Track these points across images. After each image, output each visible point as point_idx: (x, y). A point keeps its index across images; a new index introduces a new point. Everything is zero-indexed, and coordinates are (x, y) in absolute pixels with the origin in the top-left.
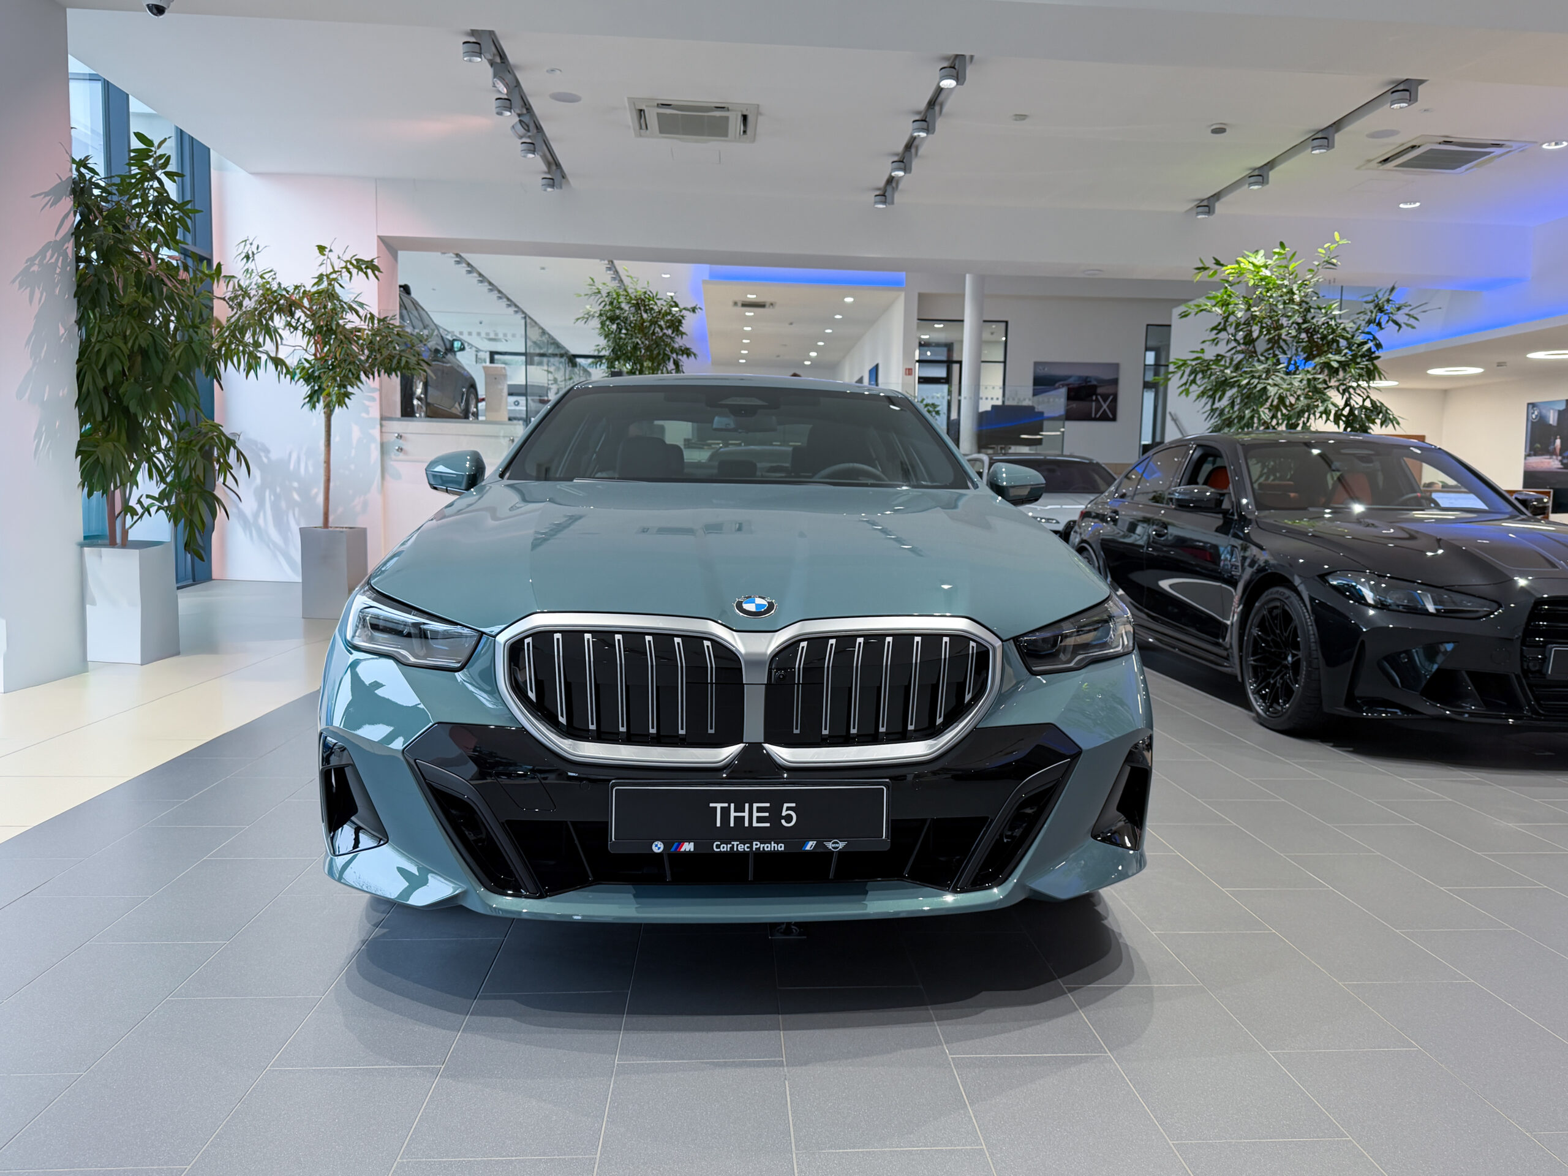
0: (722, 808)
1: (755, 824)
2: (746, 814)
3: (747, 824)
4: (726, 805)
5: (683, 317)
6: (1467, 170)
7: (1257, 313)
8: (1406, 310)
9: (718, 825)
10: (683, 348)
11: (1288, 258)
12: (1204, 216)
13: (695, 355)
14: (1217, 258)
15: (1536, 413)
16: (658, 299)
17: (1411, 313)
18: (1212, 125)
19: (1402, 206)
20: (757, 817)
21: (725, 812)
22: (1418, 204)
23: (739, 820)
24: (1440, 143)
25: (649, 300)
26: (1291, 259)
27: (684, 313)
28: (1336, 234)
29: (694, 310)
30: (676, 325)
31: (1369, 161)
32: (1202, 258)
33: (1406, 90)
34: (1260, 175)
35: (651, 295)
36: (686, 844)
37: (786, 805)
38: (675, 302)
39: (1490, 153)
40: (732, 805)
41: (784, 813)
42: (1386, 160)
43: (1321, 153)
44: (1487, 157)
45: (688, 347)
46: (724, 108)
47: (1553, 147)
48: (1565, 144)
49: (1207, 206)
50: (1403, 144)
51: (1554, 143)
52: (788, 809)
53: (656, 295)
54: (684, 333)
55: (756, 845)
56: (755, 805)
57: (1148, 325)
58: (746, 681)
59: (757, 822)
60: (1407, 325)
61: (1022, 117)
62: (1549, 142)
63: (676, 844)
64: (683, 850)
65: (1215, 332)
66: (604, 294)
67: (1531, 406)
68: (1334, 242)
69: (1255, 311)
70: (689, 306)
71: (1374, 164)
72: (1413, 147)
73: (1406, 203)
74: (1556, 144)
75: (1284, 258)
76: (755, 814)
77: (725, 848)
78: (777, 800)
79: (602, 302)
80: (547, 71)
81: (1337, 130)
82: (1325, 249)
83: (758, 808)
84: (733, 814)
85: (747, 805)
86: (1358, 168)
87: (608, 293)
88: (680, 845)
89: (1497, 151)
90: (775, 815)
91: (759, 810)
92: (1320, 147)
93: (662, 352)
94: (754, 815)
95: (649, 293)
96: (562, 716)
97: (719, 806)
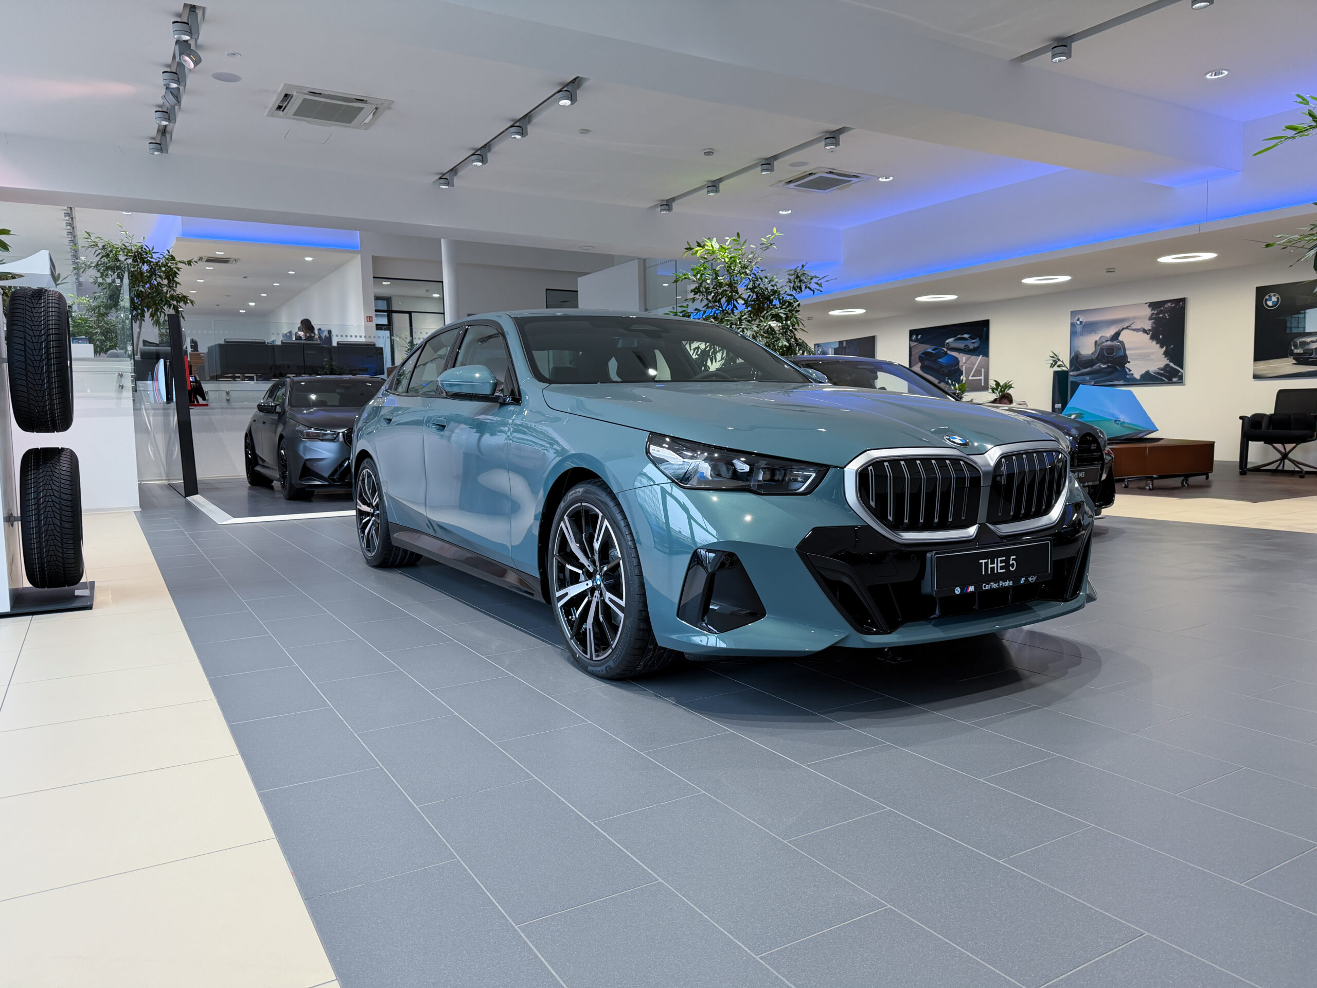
0: (985, 562)
1: (999, 571)
2: (995, 565)
3: (996, 572)
4: (986, 561)
5: (178, 269)
6: (832, 191)
7: (722, 281)
8: (815, 280)
9: (983, 573)
10: (180, 296)
11: (741, 244)
12: (664, 212)
13: (192, 302)
14: (699, 241)
15: (820, 350)
16: (154, 253)
17: (819, 282)
18: (705, 149)
19: (781, 212)
20: (1000, 566)
21: (986, 564)
22: (790, 212)
23: (993, 568)
24: (827, 173)
25: (147, 253)
26: (743, 244)
27: (180, 265)
28: (775, 229)
29: (189, 263)
30: (171, 275)
31: (781, 181)
32: (689, 242)
33: (833, 137)
34: (714, 186)
35: (148, 249)
36: (970, 587)
37: (1012, 557)
38: (172, 256)
39: (849, 181)
40: (989, 560)
41: (1011, 563)
42: (790, 182)
43: (767, 174)
44: (848, 183)
45: (185, 295)
46: (363, 100)
47: (884, 180)
48: (891, 178)
49: (667, 205)
50: (806, 172)
51: (884, 178)
52: (1013, 559)
53: (153, 249)
54: (178, 283)
55: (1001, 583)
56: (999, 559)
57: (547, 289)
58: (983, 484)
59: (1000, 569)
60: (818, 290)
61: (585, 131)
62: (882, 177)
63: (966, 587)
64: (969, 591)
65: (693, 293)
66: (100, 246)
67: (816, 346)
68: (773, 234)
69: (721, 279)
70: (186, 260)
71: (783, 183)
72: (811, 174)
73: (782, 210)
74: (886, 178)
75: (738, 244)
76: (999, 565)
77: (988, 587)
78: (1007, 553)
79: (99, 254)
80: (228, 55)
81: (775, 160)
82: (766, 239)
83: (1001, 560)
84: (990, 566)
85: (996, 559)
86: (771, 186)
87: (104, 246)
88: (967, 589)
89: (854, 179)
90: (1007, 565)
91: (1002, 561)
92: (767, 170)
93: (164, 299)
94: (997, 565)
95: (145, 247)
96: (890, 515)
97: (983, 561)
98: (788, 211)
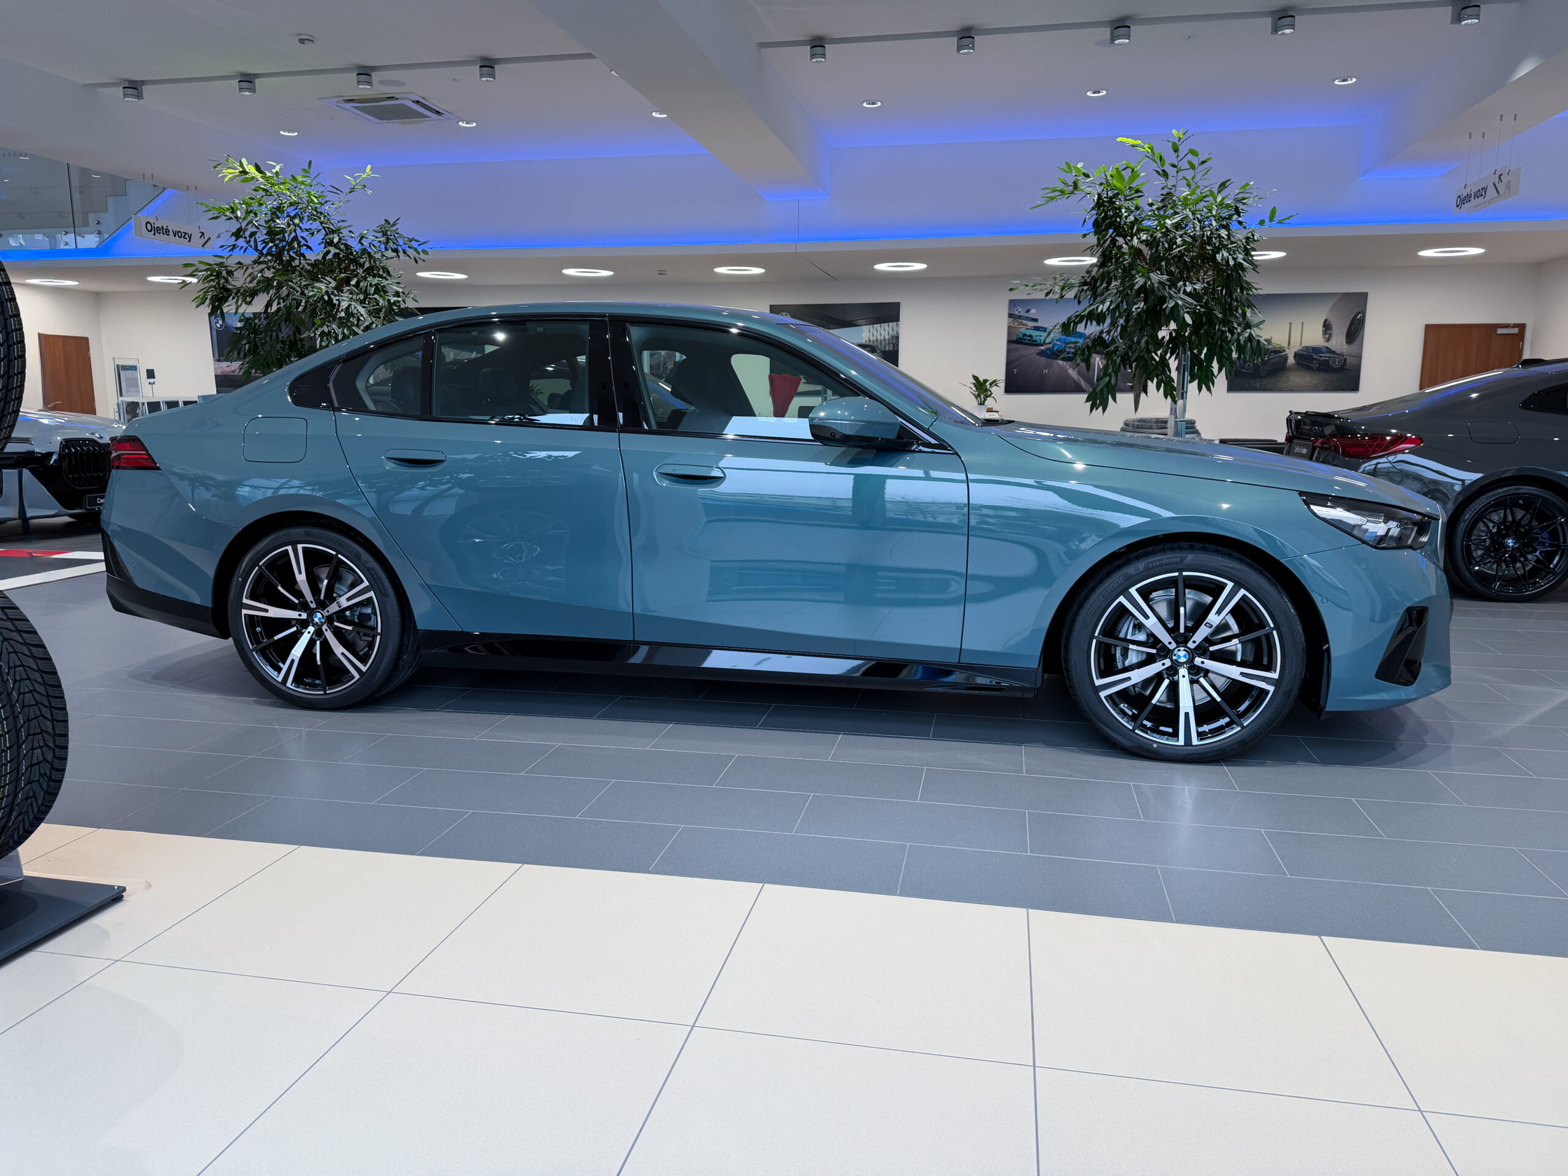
98: (293, 132)
